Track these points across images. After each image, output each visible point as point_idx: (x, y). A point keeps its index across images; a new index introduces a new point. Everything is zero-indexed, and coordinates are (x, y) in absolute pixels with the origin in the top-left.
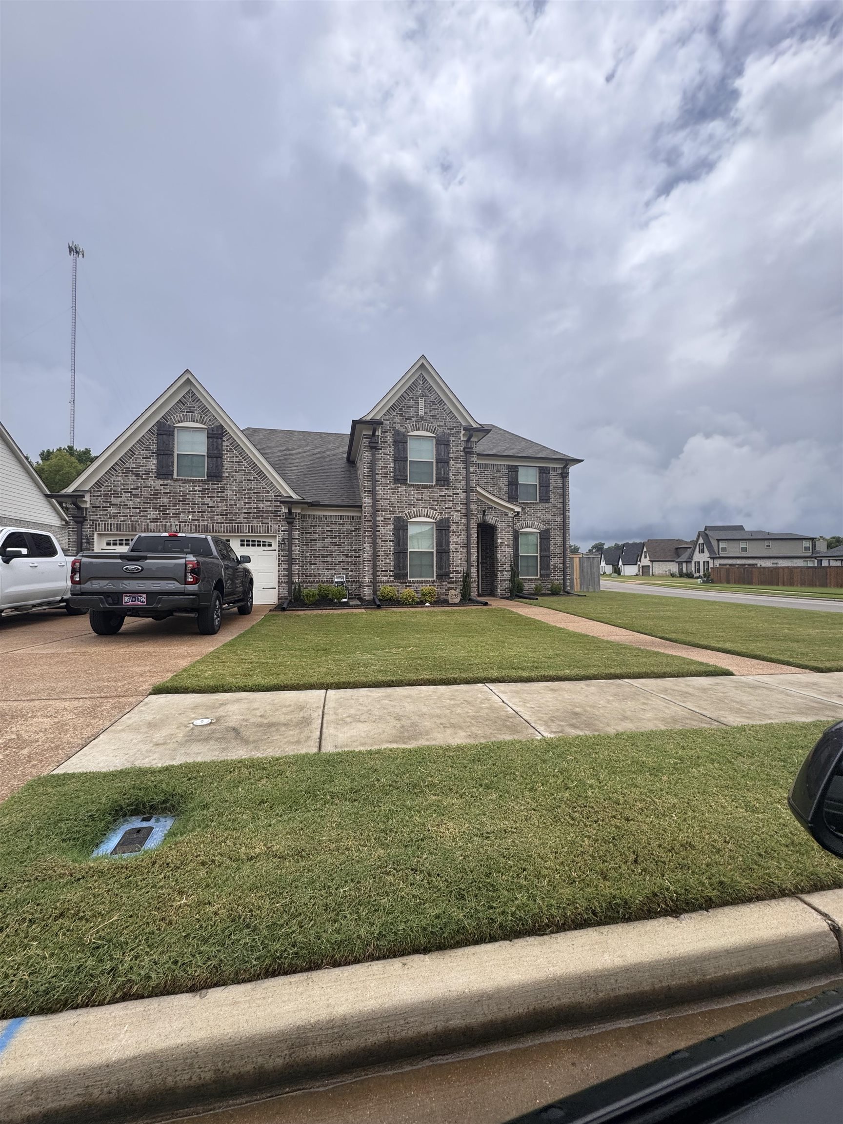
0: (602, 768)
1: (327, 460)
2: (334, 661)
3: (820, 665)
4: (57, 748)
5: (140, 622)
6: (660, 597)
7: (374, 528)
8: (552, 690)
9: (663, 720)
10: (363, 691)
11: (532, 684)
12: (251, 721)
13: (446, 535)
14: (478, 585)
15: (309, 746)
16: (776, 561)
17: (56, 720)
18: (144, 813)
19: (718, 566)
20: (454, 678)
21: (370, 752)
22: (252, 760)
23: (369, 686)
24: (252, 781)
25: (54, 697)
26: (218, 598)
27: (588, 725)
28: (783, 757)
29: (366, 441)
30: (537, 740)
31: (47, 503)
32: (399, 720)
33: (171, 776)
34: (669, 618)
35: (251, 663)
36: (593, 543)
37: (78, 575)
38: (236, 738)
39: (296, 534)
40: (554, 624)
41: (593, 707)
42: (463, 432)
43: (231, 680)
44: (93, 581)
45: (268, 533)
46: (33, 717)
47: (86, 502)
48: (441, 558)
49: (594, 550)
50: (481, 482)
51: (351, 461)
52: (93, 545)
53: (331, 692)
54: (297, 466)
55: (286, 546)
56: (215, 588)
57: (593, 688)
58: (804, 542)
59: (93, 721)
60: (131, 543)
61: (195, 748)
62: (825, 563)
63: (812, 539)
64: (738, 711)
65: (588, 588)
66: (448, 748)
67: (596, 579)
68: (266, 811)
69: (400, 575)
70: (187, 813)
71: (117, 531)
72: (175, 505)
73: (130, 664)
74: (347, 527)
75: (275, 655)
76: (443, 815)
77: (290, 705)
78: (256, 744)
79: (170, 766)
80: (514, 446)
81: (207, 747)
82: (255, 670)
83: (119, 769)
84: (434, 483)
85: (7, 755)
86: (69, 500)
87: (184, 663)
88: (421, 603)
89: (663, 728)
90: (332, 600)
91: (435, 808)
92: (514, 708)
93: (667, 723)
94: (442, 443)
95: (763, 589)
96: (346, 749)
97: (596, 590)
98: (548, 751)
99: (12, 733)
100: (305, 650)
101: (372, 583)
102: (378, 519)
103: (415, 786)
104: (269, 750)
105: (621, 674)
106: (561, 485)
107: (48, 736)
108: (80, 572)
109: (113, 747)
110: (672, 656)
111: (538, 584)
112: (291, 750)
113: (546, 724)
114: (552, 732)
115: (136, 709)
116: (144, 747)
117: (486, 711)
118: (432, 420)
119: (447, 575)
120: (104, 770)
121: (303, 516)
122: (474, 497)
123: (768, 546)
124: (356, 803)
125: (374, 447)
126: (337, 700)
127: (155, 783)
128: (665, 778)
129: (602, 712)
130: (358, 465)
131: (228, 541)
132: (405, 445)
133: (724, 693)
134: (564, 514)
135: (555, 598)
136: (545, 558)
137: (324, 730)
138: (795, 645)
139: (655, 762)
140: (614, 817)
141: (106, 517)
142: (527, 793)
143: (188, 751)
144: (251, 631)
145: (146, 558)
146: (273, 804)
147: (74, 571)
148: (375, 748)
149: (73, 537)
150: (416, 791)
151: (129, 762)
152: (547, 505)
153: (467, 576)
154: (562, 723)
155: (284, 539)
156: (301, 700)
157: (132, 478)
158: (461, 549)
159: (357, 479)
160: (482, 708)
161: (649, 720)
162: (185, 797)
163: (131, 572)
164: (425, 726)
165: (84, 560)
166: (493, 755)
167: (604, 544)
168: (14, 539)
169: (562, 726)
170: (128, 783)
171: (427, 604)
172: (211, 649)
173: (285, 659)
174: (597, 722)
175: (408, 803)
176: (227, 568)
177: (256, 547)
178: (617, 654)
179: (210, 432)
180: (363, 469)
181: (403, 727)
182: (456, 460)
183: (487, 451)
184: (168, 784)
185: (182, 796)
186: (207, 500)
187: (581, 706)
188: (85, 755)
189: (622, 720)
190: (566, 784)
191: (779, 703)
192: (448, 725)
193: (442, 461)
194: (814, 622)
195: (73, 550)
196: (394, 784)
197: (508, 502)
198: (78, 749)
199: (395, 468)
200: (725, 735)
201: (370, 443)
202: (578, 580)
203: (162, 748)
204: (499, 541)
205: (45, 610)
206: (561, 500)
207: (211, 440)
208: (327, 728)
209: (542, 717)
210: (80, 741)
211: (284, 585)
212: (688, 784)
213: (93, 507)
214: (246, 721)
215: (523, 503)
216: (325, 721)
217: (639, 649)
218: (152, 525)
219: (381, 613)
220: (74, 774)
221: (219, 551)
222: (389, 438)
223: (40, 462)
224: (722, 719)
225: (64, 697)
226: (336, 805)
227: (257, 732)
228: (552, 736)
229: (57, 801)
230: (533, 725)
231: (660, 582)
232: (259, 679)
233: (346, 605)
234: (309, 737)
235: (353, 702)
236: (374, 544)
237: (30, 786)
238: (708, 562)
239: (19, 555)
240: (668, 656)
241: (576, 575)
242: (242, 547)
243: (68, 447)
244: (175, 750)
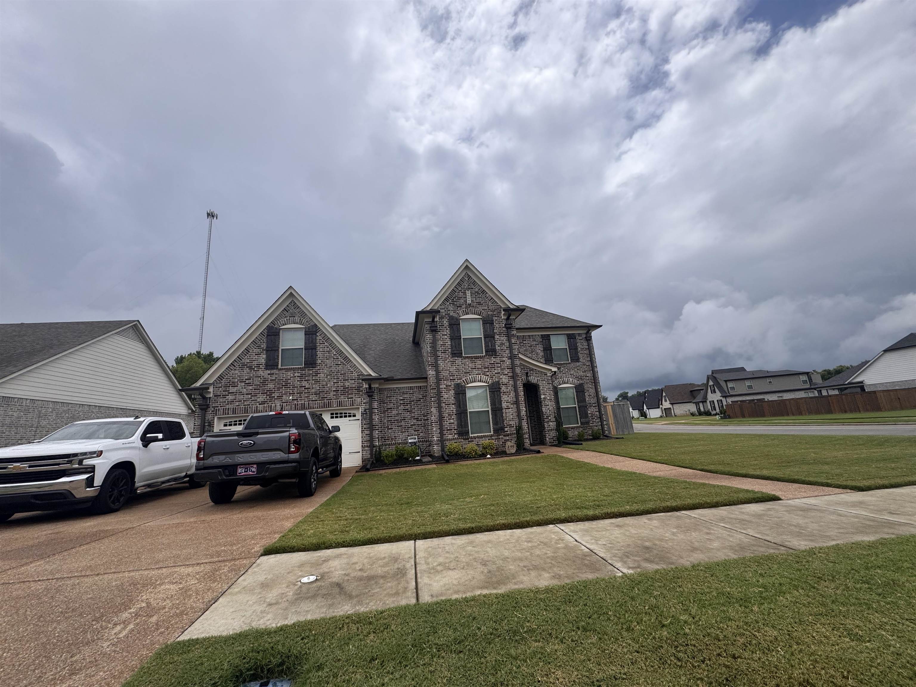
0: (691, 602)
1: (397, 344)
2: (417, 513)
3: (858, 484)
4: (182, 613)
5: (250, 490)
6: (688, 434)
7: (439, 395)
8: (618, 526)
9: (731, 548)
10: (448, 540)
11: (598, 521)
12: (352, 575)
13: (498, 395)
14: (529, 436)
15: (407, 598)
16: (780, 395)
17: (181, 586)
18: (262, 678)
19: (730, 403)
20: (527, 521)
21: (466, 600)
22: (358, 615)
23: (453, 534)
24: (361, 637)
25: (179, 564)
26: (315, 464)
27: (662, 558)
28: (864, 579)
29: (427, 326)
30: (619, 577)
31: (178, 396)
32: (485, 565)
33: (285, 636)
34: (703, 452)
35: (346, 520)
36: (619, 393)
37: (202, 453)
38: (340, 593)
39: (375, 405)
40: (602, 465)
41: (661, 540)
42: (503, 313)
43: (331, 537)
44: (214, 457)
45: (353, 405)
46: (160, 585)
47: (210, 392)
48: (496, 415)
49: (620, 399)
50: (521, 350)
51: (416, 343)
52: (213, 427)
53: (419, 543)
54: (373, 350)
55: (368, 416)
56: (312, 456)
57: (655, 522)
58: (801, 377)
59: (213, 585)
60: (246, 422)
61: (305, 606)
62: (824, 393)
63: (807, 373)
64: (799, 535)
65: (623, 431)
66: (538, 591)
67: (629, 423)
68: (377, 669)
69: (463, 433)
70: (303, 675)
71: (233, 414)
72: (279, 389)
73: (243, 528)
74: (417, 395)
75: (365, 511)
76: (549, 663)
77: (385, 558)
78: (359, 598)
79: (284, 625)
80: (544, 320)
81: (315, 604)
82: (350, 526)
83: (238, 632)
84: (484, 354)
85: (138, 624)
86: (197, 392)
87: (288, 525)
88: (483, 456)
89: (735, 557)
90: (407, 459)
91: (539, 656)
92: (588, 546)
93: (736, 551)
94: (487, 322)
95: (776, 419)
96: (443, 598)
97: (631, 433)
98: (633, 588)
99: (142, 601)
100: (390, 505)
101: (441, 441)
102: (441, 387)
103: (515, 633)
104: (372, 604)
105: (677, 506)
106: (587, 347)
107: (174, 602)
108: (204, 450)
109: (231, 610)
110: (718, 486)
111: (580, 431)
112: (391, 603)
113: (621, 560)
114: (629, 568)
115: (250, 570)
116: (259, 608)
117: (563, 551)
118: (478, 306)
119: (502, 429)
120: (224, 634)
121: (380, 390)
122: (517, 362)
123: (770, 382)
124: (462, 655)
125: (434, 330)
126: (426, 550)
127: (272, 645)
128: (755, 608)
129: (671, 544)
130: (422, 345)
131: (321, 415)
132: (458, 326)
133: (779, 518)
134: (593, 370)
135: (597, 442)
136: (583, 407)
137: (419, 580)
138: (826, 467)
139: (740, 592)
140: (719, 655)
141: (224, 404)
142: (625, 634)
143: (299, 610)
144: (342, 491)
145: (258, 434)
146: (383, 661)
147: (199, 449)
148: (469, 595)
149: (198, 422)
150: (517, 638)
151: (245, 624)
152: (578, 364)
153: (519, 429)
154: (636, 558)
155: (365, 410)
156: (393, 552)
157: (247, 370)
158: (512, 406)
159: (422, 356)
160: (558, 548)
161: (718, 550)
162: (300, 658)
163: (245, 446)
164: (510, 569)
165: (209, 439)
166: (581, 595)
167: (627, 393)
168: (153, 427)
169: (638, 561)
170: (247, 647)
171: (489, 456)
172: (311, 510)
173: (375, 515)
174: (669, 555)
175: (513, 652)
176: (321, 437)
177: (343, 419)
178: (668, 488)
179: (307, 330)
180: (426, 348)
181: (490, 572)
182: (500, 334)
183: (523, 325)
184: (283, 645)
185: (297, 657)
186: (304, 383)
187: (649, 540)
188: (206, 619)
189: (692, 551)
190: (660, 622)
191: (835, 524)
192: (531, 568)
193: (489, 336)
194: (835, 445)
195: (197, 432)
196: (494, 632)
197: (546, 364)
198: (200, 614)
199: (451, 345)
200: (797, 559)
201: (430, 327)
202: (614, 425)
203: (275, 608)
204: (542, 397)
205: (172, 485)
206: (589, 359)
207: (307, 336)
208: (421, 578)
209: (617, 554)
210: (202, 606)
211: (367, 449)
212: (780, 613)
213: (215, 396)
214: (347, 575)
215: (558, 364)
216: (418, 572)
217: (686, 482)
218: (261, 407)
219: (451, 466)
220: (198, 639)
221: (315, 423)
222: (446, 322)
223: (175, 365)
224: (787, 543)
225: (187, 563)
226: (443, 658)
227: (358, 586)
228: (631, 571)
229: (182, 669)
230: (610, 561)
231: (683, 421)
232: (354, 535)
233: (419, 462)
234: (406, 588)
235: (440, 550)
236: (439, 408)
237: (159, 656)
238: (721, 400)
239: (156, 439)
240: (714, 486)
241: (611, 420)
242: (332, 419)
243: (197, 352)
244: (286, 609)
